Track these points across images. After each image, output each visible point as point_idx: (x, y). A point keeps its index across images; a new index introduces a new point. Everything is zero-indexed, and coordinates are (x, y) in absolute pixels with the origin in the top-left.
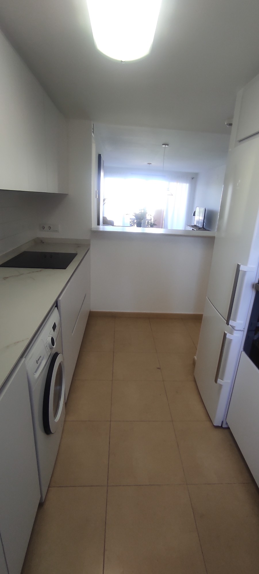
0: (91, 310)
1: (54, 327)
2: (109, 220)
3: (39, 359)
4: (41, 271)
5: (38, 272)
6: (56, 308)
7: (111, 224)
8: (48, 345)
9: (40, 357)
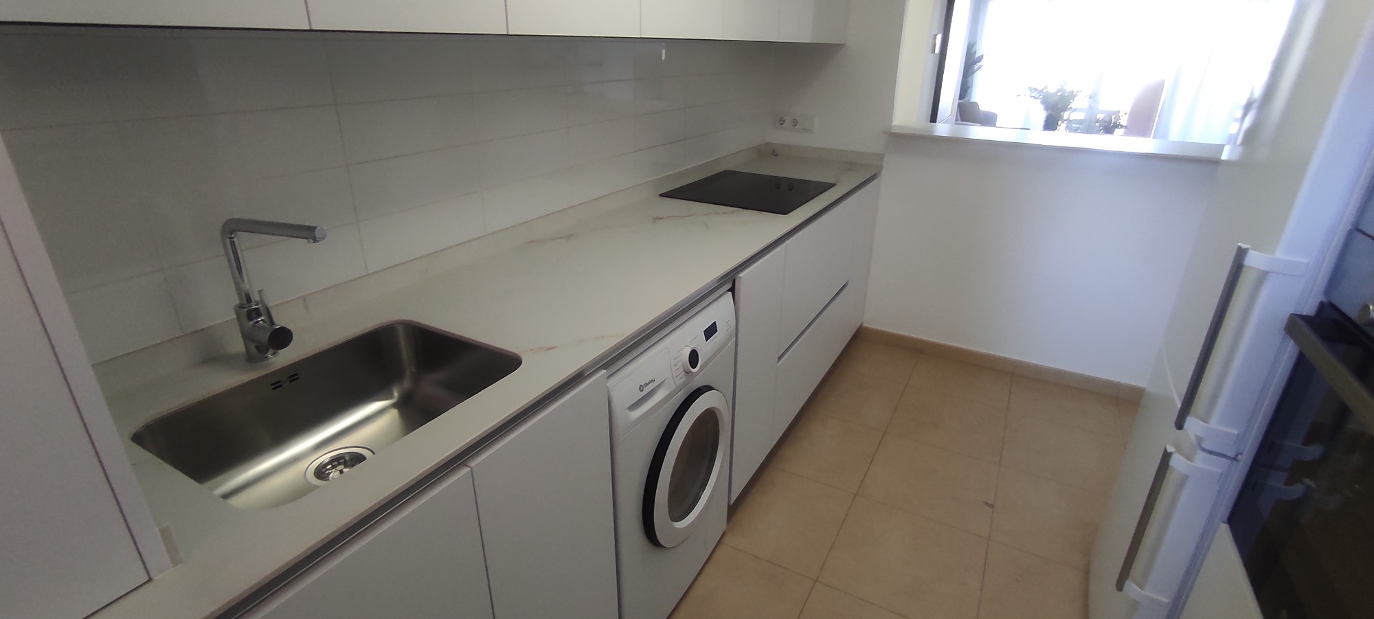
0: (864, 325)
1: (710, 331)
2: (983, 112)
3: (646, 385)
4: (733, 212)
5: (726, 213)
6: (730, 293)
7: (988, 120)
8: (680, 364)
9: (653, 381)
